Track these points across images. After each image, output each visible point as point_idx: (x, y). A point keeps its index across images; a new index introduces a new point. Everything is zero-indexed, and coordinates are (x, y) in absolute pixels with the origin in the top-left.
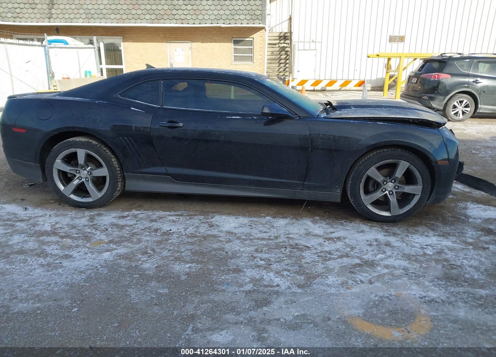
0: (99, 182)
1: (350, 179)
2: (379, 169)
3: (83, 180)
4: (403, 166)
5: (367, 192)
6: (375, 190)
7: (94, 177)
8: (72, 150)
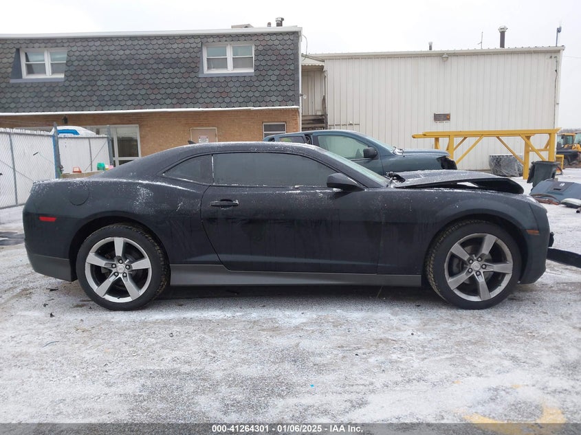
0: (139, 277)
1: (432, 258)
2: (463, 245)
3: (120, 276)
4: (489, 241)
5: (452, 274)
6: (460, 272)
7: (133, 270)
8: (109, 239)
